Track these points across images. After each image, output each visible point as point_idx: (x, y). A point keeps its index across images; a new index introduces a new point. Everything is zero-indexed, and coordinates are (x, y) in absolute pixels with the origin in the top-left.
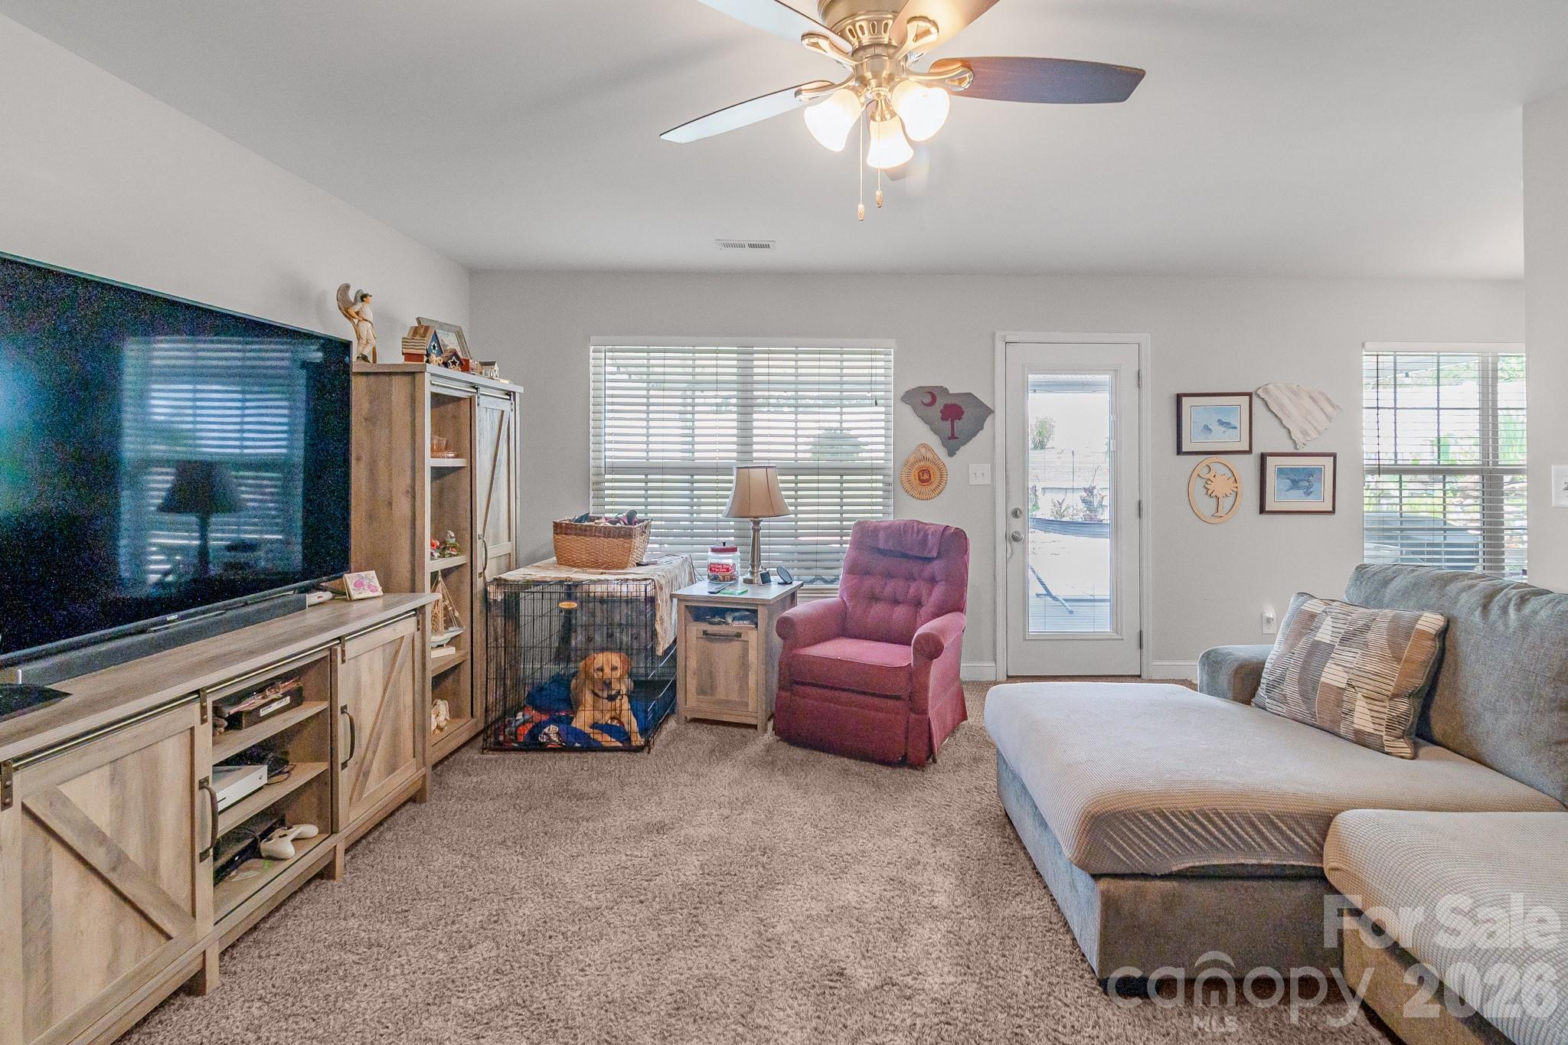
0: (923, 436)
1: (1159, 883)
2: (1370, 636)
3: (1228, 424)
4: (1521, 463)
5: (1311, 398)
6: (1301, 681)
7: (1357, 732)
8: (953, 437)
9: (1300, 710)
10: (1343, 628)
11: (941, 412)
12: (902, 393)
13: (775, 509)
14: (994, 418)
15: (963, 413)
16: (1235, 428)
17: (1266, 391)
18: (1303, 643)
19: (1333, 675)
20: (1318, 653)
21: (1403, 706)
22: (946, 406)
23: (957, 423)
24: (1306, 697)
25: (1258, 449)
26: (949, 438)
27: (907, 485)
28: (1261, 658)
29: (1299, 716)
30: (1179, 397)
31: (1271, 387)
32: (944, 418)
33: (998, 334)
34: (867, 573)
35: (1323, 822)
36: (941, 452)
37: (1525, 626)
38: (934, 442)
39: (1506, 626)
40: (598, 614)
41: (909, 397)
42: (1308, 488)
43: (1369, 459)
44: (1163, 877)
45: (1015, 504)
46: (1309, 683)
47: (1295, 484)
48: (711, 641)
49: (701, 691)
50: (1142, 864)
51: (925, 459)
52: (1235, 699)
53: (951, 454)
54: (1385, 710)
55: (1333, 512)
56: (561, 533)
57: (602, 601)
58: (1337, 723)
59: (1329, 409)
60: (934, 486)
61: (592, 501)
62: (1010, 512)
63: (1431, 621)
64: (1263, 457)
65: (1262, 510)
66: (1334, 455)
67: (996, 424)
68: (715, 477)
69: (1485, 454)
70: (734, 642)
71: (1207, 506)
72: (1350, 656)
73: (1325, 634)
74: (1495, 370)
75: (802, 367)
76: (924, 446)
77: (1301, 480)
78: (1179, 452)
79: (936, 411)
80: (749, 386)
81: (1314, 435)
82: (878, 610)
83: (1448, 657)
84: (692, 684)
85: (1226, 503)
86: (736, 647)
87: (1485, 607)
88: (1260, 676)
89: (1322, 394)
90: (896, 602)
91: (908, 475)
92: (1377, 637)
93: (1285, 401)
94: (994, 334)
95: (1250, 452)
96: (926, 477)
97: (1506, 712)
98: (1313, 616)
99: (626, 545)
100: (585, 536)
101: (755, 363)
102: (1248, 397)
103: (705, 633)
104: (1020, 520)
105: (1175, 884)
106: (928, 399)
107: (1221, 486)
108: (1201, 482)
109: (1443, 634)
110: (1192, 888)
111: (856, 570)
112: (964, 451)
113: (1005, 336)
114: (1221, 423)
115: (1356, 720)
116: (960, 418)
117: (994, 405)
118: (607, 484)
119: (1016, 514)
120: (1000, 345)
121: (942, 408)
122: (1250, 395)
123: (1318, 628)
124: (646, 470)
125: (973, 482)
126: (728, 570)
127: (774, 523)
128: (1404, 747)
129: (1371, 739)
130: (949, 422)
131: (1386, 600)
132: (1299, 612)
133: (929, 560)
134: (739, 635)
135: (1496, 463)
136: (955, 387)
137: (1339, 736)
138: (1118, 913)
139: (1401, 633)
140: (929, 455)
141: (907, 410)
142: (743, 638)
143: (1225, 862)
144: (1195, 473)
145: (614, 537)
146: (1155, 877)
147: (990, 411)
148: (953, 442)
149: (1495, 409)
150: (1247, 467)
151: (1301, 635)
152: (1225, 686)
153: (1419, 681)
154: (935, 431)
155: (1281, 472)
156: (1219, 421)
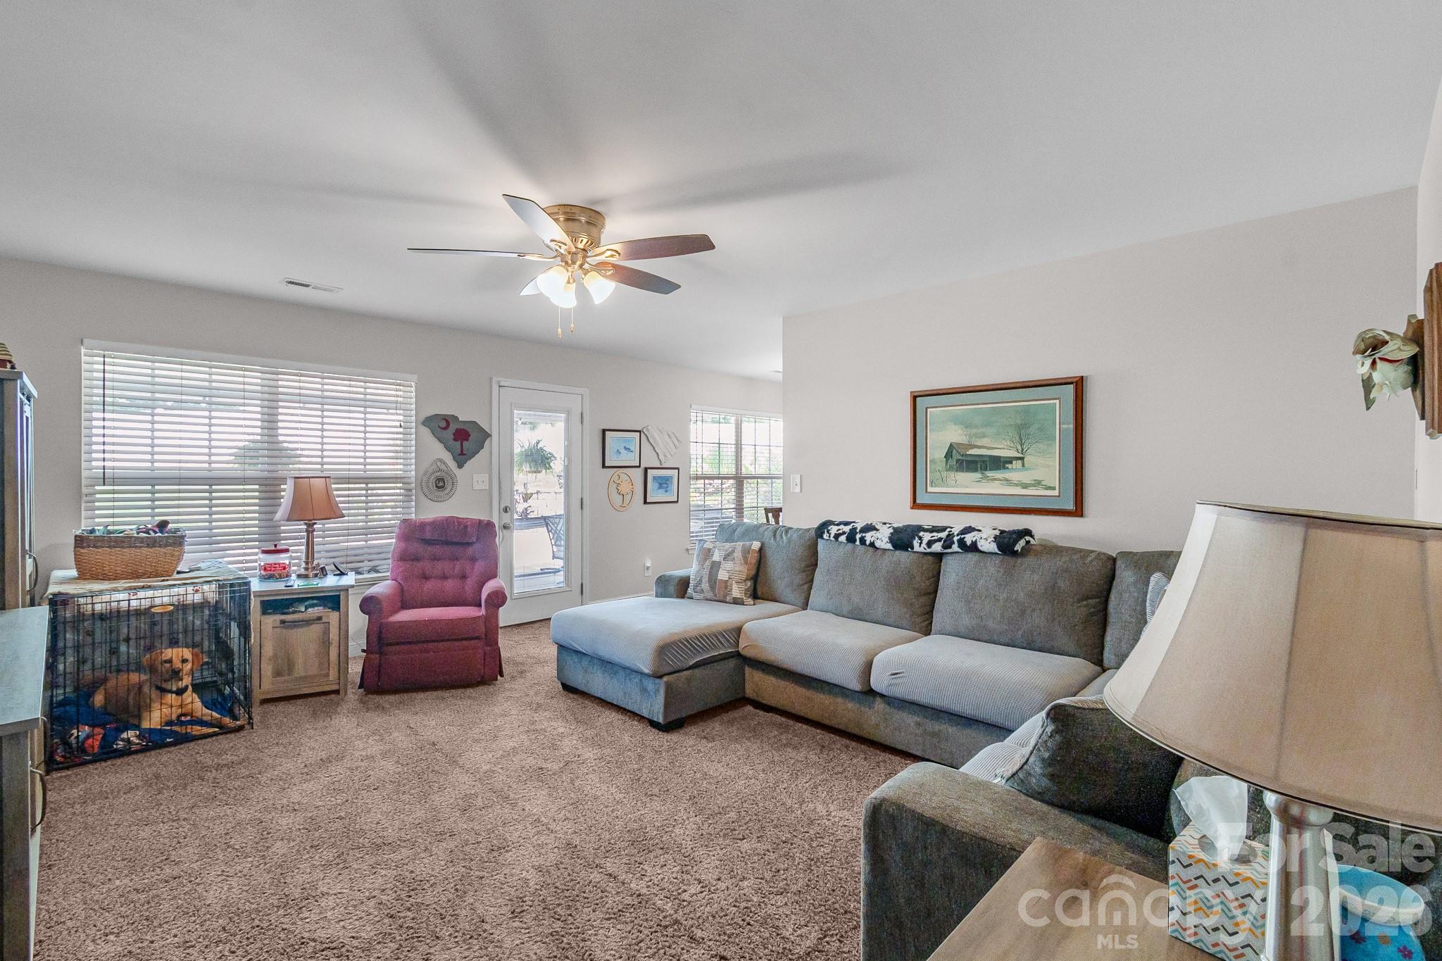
0: (439, 452)
1: (685, 672)
2: (735, 555)
3: (629, 449)
4: (779, 473)
5: (669, 435)
6: (710, 581)
7: (734, 599)
8: (462, 454)
9: (710, 595)
10: (723, 553)
11: (454, 434)
12: (423, 417)
13: (333, 512)
14: (491, 443)
15: (469, 435)
16: (632, 452)
17: (648, 430)
18: (708, 563)
19: (722, 575)
20: (715, 566)
21: (749, 584)
22: (457, 430)
23: (465, 443)
24: (712, 587)
25: (643, 466)
26: (459, 455)
27: (426, 490)
28: (688, 575)
29: (709, 597)
30: (604, 431)
31: (649, 427)
32: (455, 440)
33: (495, 380)
34: (417, 559)
35: (738, 630)
36: (452, 465)
37: (789, 541)
38: (447, 457)
39: (783, 542)
40: (98, 633)
41: (429, 422)
42: (667, 487)
43: (693, 471)
44: (687, 669)
45: (505, 504)
46: (713, 580)
47: (661, 486)
48: (286, 628)
49: (278, 673)
50: (680, 665)
51: (440, 470)
52: (678, 597)
53: (460, 466)
54: (744, 587)
55: (677, 502)
56: (89, 546)
57: (102, 617)
58: (725, 596)
59: (676, 442)
60: (447, 491)
61: (83, 513)
62: (502, 508)
63: (756, 545)
64: (646, 469)
65: (645, 502)
66: (678, 469)
67: (493, 444)
68: (241, 487)
69: (737, 469)
70: (313, 626)
71: (617, 500)
72: (728, 565)
73: (717, 557)
74: (741, 421)
75: (327, 391)
76: (441, 460)
77: (663, 483)
78: (604, 466)
79: (449, 434)
80: (274, 404)
81: (669, 456)
82: (429, 586)
83: (763, 560)
84: (267, 669)
85: (627, 498)
86: (316, 629)
87: (775, 536)
88: (689, 583)
89: (673, 433)
90: (445, 577)
91: (428, 482)
92: (738, 555)
93: (656, 436)
94: (491, 379)
95: (640, 466)
96: (441, 484)
97: (785, 578)
98: (709, 550)
99: (176, 554)
100: (123, 547)
101: (280, 383)
102: (639, 433)
103: (283, 622)
104: (509, 514)
105: (691, 671)
106: (443, 424)
107: (625, 488)
108: (615, 485)
109: (761, 550)
110: (696, 671)
111: (404, 557)
112: (469, 465)
113: (499, 382)
114: (625, 448)
115: (733, 593)
116: (467, 440)
117: (491, 431)
118: (98, 496)
119: (506, 510)
120: (495, 387)
121: (454, 431)
122: (640, 431)
123: (713, 555)
124: (153, 481)
125: (476, 487)
126: (284, 568)
127: (330, 525)
128: (750, 601)
129: (739, 600)
130: (459, 443)
131: (736, 539)
132: (702, 549)
133: (469, 544)
134: (320, 618)
135: (741, 474)
136: (464, 415)
137: (727, 603)
138: (672, 689)
139: (746, 551)
140: (443, 467)
141: (426, 432)
142: (324, 620)
143: (708, 656)
144: (612, 480)
145: (160, 546)
146: (683, 670)
147: (487, 435)
148: (462, 458)
149: (741, 445)
150: (637, 475)
151: (706, 559)
152: (672, 591)
153: (753, 572)
154: (448, 448)
155: (654, 478)
156: (625, 447)
